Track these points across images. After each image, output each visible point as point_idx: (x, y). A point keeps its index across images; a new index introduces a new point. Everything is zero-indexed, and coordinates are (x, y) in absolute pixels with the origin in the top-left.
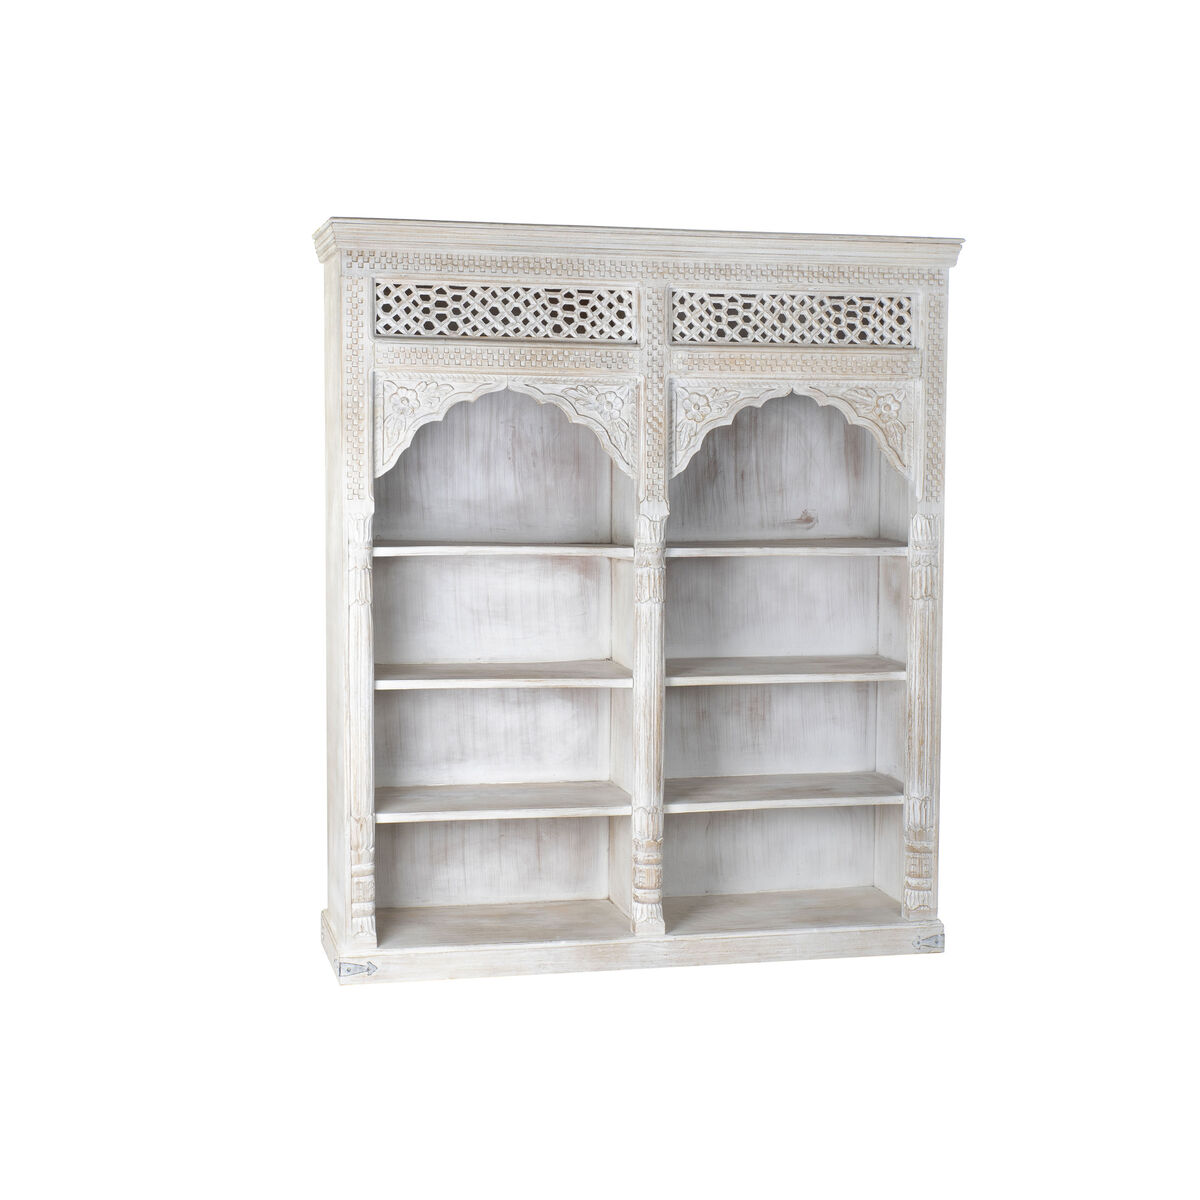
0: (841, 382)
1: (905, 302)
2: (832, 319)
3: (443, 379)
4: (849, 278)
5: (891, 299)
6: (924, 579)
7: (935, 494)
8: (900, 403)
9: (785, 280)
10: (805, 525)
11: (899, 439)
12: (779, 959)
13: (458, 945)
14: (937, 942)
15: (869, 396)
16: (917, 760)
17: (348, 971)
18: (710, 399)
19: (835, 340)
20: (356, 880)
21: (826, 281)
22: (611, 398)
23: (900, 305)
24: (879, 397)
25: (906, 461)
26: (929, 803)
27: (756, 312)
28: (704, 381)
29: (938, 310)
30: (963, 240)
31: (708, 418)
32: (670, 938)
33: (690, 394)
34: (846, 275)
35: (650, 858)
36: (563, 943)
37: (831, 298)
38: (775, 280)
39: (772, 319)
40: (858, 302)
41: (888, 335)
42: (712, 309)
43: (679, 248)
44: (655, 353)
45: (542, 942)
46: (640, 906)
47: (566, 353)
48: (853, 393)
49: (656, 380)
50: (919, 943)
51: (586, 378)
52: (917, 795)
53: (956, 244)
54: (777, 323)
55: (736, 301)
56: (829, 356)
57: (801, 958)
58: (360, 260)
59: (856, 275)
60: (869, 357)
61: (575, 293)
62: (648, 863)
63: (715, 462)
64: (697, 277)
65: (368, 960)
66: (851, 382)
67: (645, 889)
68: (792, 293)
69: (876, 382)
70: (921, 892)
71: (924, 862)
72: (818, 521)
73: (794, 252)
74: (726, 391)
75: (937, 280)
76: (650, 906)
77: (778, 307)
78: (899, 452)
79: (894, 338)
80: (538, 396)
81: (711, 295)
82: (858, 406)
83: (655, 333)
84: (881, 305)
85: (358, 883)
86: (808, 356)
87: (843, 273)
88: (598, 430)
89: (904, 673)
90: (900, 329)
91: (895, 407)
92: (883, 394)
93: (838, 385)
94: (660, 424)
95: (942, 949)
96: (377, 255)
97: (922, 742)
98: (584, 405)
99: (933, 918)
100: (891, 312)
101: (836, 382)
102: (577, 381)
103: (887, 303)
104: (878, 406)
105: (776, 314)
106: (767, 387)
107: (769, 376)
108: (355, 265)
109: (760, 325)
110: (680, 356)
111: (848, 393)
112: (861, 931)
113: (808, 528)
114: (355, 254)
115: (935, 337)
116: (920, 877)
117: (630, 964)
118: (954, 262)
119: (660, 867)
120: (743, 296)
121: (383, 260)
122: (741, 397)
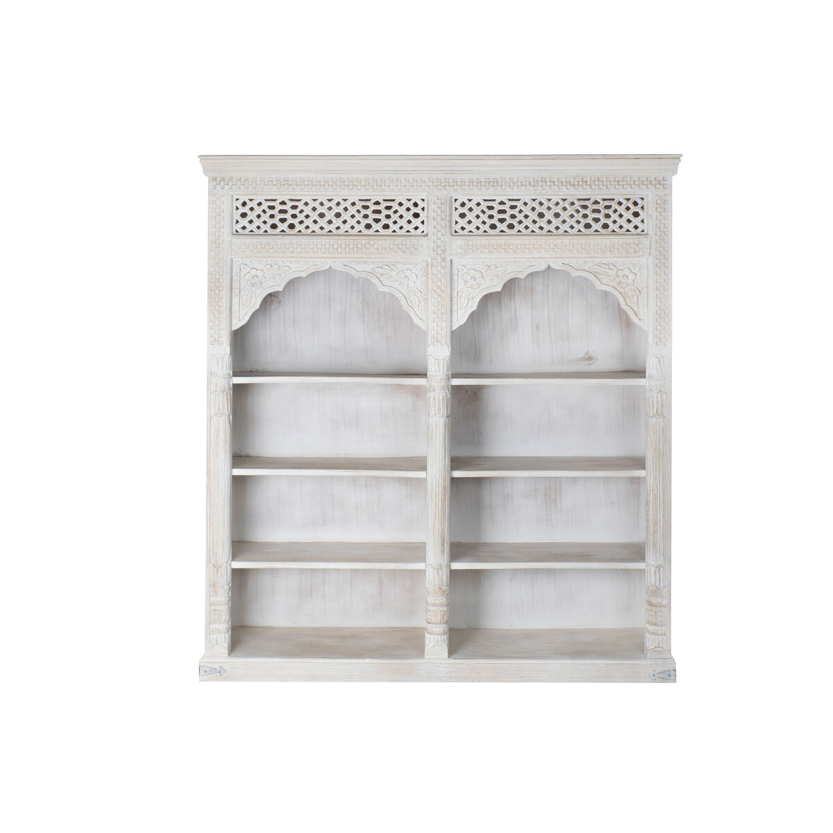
0: (588, 259)
1: (639, 201)
2: (581, 215)
3: (283, 262)
4: (591, 186)
5: (628, 200)
6: (655, 402)
7: (663, 340)
8: (635, 274)
9: (540, 188)
10: (588, 362)
11: (635, 300)
12: (538, 681)
13: (288, 658)
14: (669, 676)
15: (610, 269)
16: (652, 537)
17: (205, 672)
18: (484, 273)
19: (583, 229)
20: (213, 608)
21: (572, 188)
22: (408, 273)
23: (635, 204)
24: (619, 270)
25: (641, 316)
26: (662, 569)
27: (521, 211)
28: (480, 260)
29: (664, 206)
30: (681, 155)
31: (482, 287)
32: (452, 661)
33: (468, 270)
34: (589, 183)
35: (436, 601)
36: (367, 660)
37: (579, 200)
38: (532, 188)
39: (533, 216)
40: (602, 202)
41: (626, 226)
42: (486, 210)
43: (456, 168)
44: (439, 242)
45: (352, 658)
46: (429, 635)
47: (372, 243)
48: (597, 267)
49: (439, 260)
50: (654, 675)
51: (389, 260)
52: (652, 563)
53: (677, 158)
54: (537, 219)
55: (505, 204)
56: (575, 241)
57: (557, 681)
58: (222, 183)
59: (597, 183)
60: (608, 241)
61: (381, 201)
62: (434, 605)
63: (516, 318)
64: (471, 188)
65: (220, 665)
66: (596, 259)
67: (432, 623)
68: (549, 197)
69: (615, 259)
70: (657, 637)
71: (658, 613)
72: (597, 359)
73: (545, 168)
74: (496, 267)
75: (663, 184)
76: (436, 637)
77: (537, 207)
78: (635, 309)
79: (630, 227)
80: (353, 273)
81: (485, 200)
82: (601, 276)
83: (439, 227)
84: (620, 203)
85: (214, 610)
86: (559, 241)
87: (586, 182)
88: (398, 295)
89: (643, 471)
90: (636, 221)
91: (631, 277)
92: (622, 268)
93: (585, 262)
94: (443, 291)
95: (675, 681)
96: (234, 179)
97: (656, 524)
98: (387, 279)
99: (668, 657)
100: (628, 209)
101: (583, 260)
102: (382, 262)
103: (624, 202)
104: (617, 276)
105: (536, 213)
106: (529, 264)
107: (527, 256)
108: (218, 187)
109: (523, 220)
110: (458, 243)
111: (594, 267)
112: (605, 664)
113: (590, 365)
114: (219, 179)
115: (662, 226)
116: (655, 625)
117: (419, 679)
118: (675, 172)
119: (445, 609)
120: (510, 200)
121: (239, 183)
122: (508, 272)
